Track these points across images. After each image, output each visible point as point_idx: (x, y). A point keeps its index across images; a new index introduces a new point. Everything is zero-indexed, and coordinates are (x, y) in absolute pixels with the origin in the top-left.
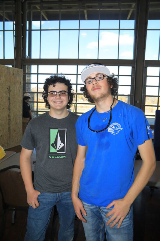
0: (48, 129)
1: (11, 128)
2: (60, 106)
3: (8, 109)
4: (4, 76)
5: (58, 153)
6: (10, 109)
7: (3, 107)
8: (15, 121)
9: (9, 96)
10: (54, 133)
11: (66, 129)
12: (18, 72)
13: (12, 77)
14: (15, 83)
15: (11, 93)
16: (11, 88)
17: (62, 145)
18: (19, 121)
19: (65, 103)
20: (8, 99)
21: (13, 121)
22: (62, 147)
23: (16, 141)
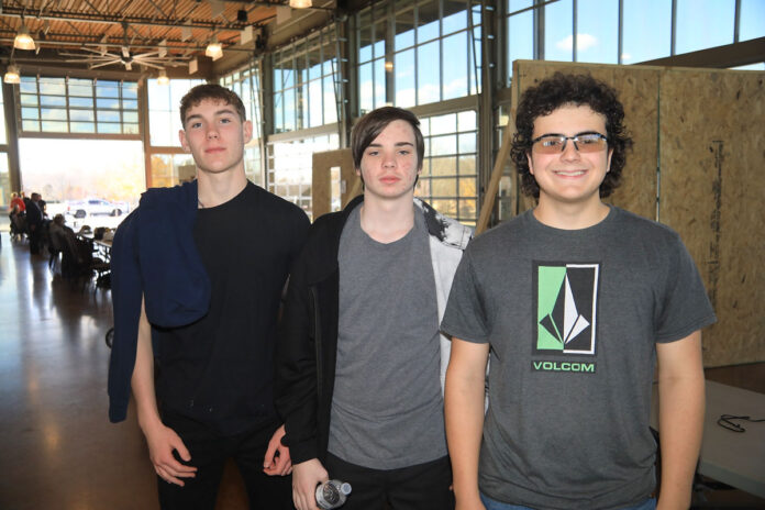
0: (530, 266)
1: (720, 293)
2: (577, 188)
3: (712, 224)
4: (698, 104)
5: (565, 351)
6: (718, 223)
7: (691, 218)
8: (740, 271)
9: (715, 176)
10: (551, 280)
11: (596, 266)
12: (761, 82)
13: (734, 106)
14: (743, 129)
15: (725, 167)
16: (725, 148)
17: (583, 324)
18: (754, 272)
19: (596, 176)
20: (714, 188)
21: (730, 269)
22: (583, 331)
23: (740, 347)
